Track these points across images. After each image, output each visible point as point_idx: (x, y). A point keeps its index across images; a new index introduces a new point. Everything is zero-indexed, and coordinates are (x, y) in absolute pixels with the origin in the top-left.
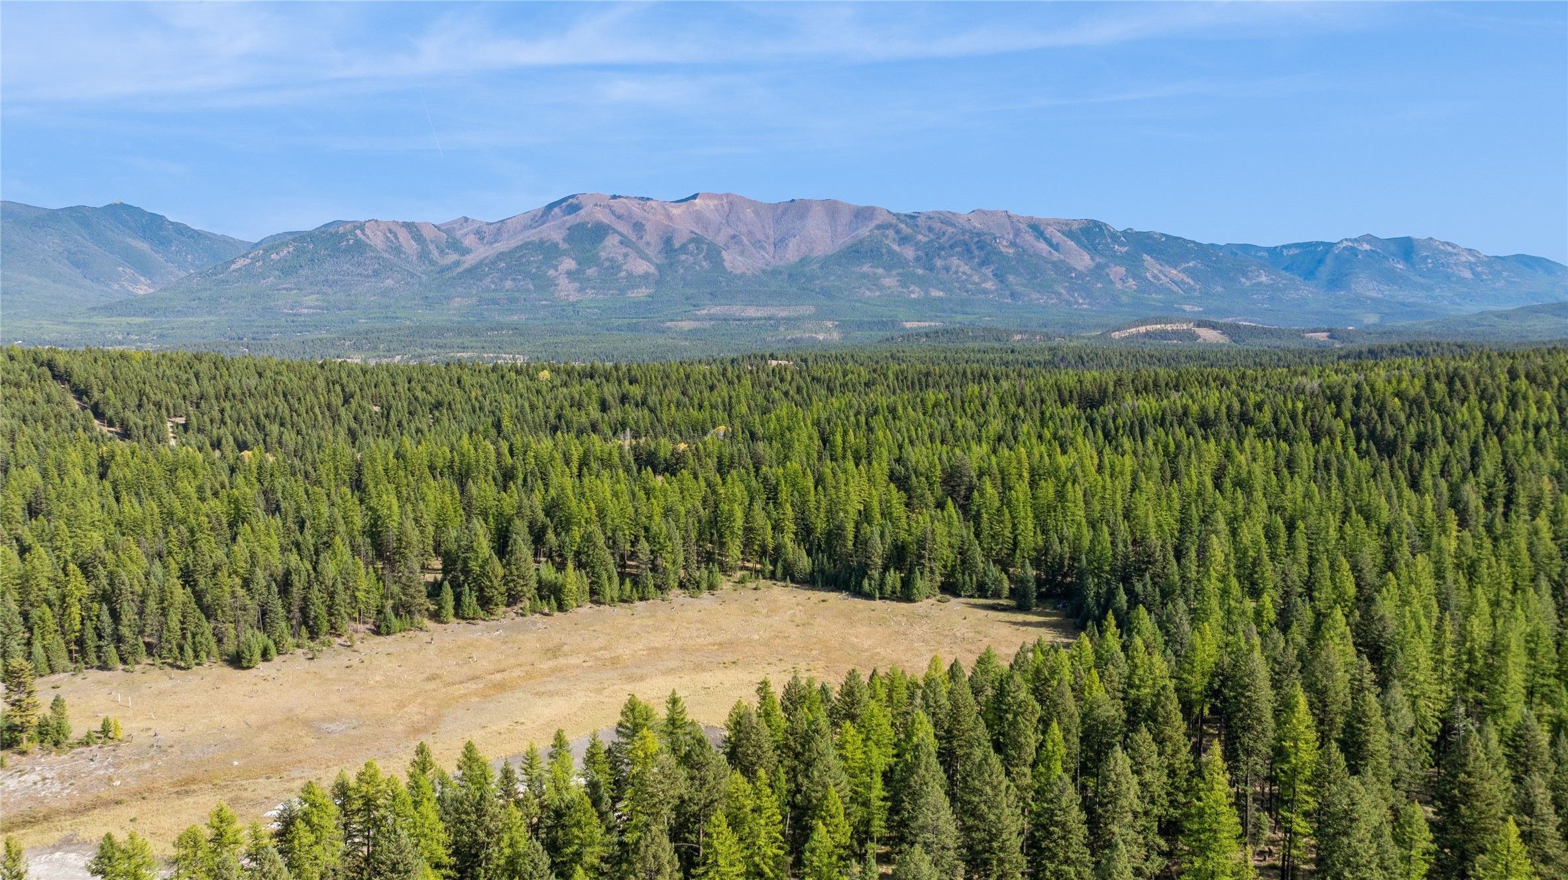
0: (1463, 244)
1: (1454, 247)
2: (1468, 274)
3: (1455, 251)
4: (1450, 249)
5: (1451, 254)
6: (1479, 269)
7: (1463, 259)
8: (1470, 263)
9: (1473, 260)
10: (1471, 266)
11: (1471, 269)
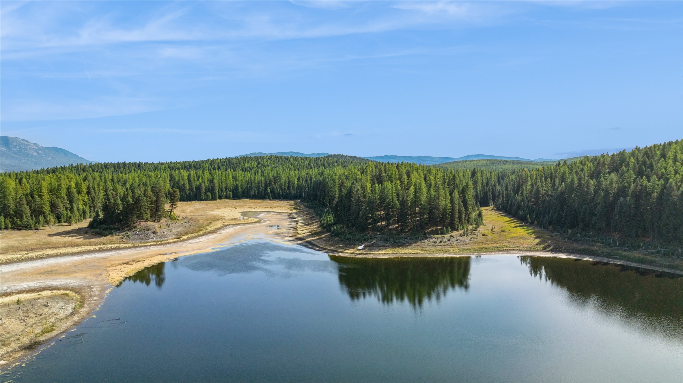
0: (32, 141)
1: (28, 142)
2: (35, 154)
3: (28, 144)
4: (26, 143)
5: (27, 145)
6: (40, 152)
7: (33, 147)
8: (36, 149)
9: (37, 148)
10: (36, 151)
11: (37, 152)
